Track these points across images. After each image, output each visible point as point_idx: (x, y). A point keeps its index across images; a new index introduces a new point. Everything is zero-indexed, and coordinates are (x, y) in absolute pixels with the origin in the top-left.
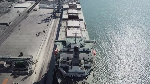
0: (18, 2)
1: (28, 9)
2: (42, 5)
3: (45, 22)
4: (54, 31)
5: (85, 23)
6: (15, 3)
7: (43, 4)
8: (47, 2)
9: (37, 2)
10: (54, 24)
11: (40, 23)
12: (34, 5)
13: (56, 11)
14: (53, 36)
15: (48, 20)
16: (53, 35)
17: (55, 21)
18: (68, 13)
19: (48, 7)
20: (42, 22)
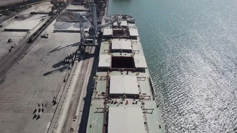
0: (16, 18)
1: (32, 33)
2: (60, 23)
3: (61, 70)
4: (79, 98)
5: (150, 80)
6: (10, 19)
7: (62, 23)
8: (71, 18)
9: (51, 18)
10: (80, 75)
11: (49, 73)
12: (44, 25)
13: (86, 42)
14: (75, 118)
15: (68, 63)
16: (75, 112)
17: (83, 66)
18: (111, 51)
19: (71, 28)
20: (54, 69)
